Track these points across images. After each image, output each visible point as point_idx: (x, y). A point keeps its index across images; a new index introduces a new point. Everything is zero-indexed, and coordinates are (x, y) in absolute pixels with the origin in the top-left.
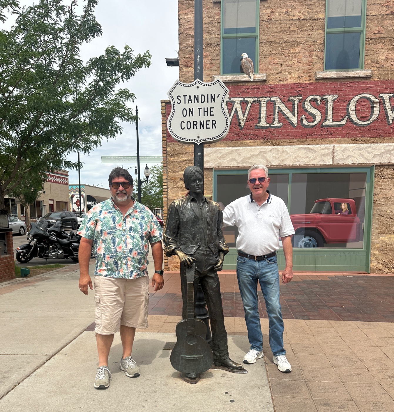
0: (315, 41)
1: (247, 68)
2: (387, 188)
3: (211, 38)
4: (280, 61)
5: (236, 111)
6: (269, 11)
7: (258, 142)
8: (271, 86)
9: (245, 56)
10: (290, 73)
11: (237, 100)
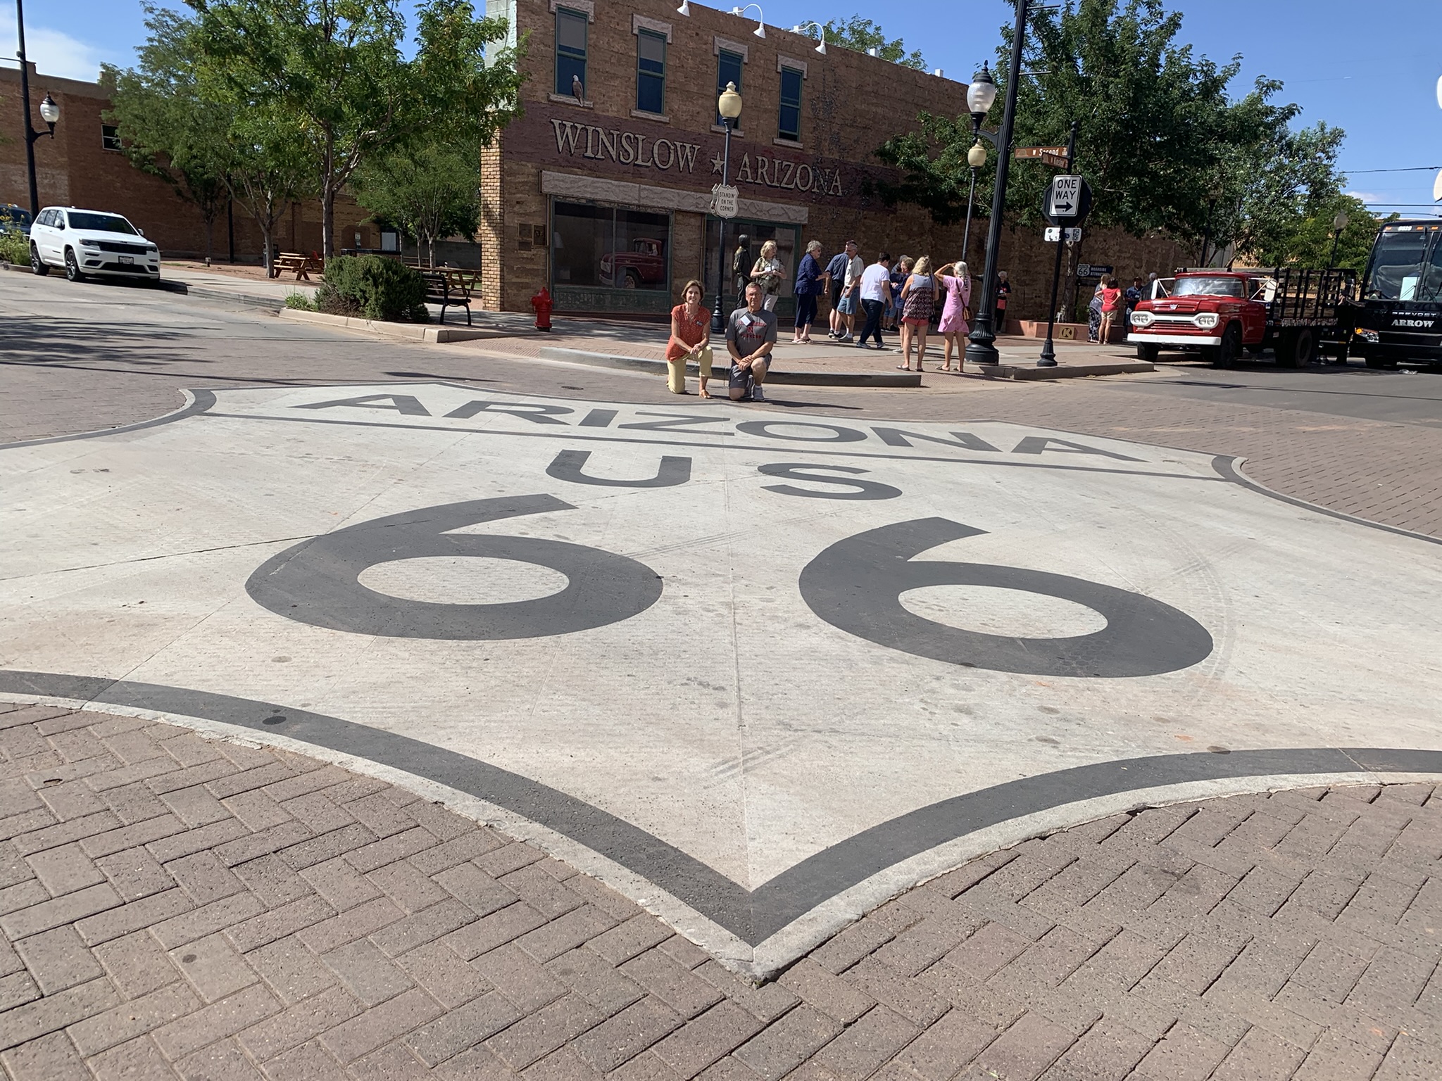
0: (630, 78)
1: (578, 91)
2: (679, 233)
3: (546, 50)
4: (604, 92)
5: (567, 136)
6: (594, 36)
7: (585, 172)
8: (597, 116)
9: (576, 78)
10: (611, 105)
11: (569, 124)
